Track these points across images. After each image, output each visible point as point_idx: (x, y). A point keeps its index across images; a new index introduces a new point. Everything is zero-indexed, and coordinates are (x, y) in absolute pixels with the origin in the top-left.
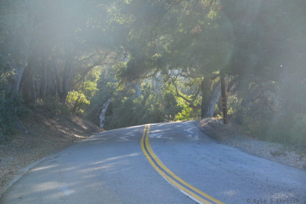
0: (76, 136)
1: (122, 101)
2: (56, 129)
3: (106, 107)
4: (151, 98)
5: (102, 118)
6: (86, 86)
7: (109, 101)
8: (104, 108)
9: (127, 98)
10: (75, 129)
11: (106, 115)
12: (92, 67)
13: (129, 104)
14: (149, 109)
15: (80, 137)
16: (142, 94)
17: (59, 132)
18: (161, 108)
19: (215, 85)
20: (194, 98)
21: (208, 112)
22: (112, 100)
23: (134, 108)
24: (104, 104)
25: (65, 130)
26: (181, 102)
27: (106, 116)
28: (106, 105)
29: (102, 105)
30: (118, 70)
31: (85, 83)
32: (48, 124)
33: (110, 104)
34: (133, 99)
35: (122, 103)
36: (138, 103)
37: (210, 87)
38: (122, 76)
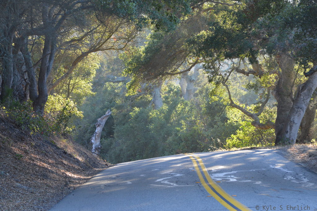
0: (69, 174)
1: (131, 113)
2: (33, 161)
3: (102, 123)
4: (180, 109)
5: (95, 142)
6: (73, 88)
7: (107, 113)
8: (99, 126)
9: (138, 108)
10: (65, 162)
12: (85, 54)
14: (177, 128)
15: (76, 176)
16: (164, 102)
17: (39, 166)
18: (200, 126)
19: (301, 88)
20: (259, 110)
21: (288, 133)
22: (113, 112)
23: (151, 127)
24: (99, 119)
25: (49, 164)
27: (101, 138)
28: (103, 121)
29: (95, 121)
30: (130, 60)
31: (72, 82)
32: (18, 152)
33: (108, 119)
34: (150, 111)
35: (130, 117)
36: (158, 118)
37: (292, 91)
38: (136, 70)
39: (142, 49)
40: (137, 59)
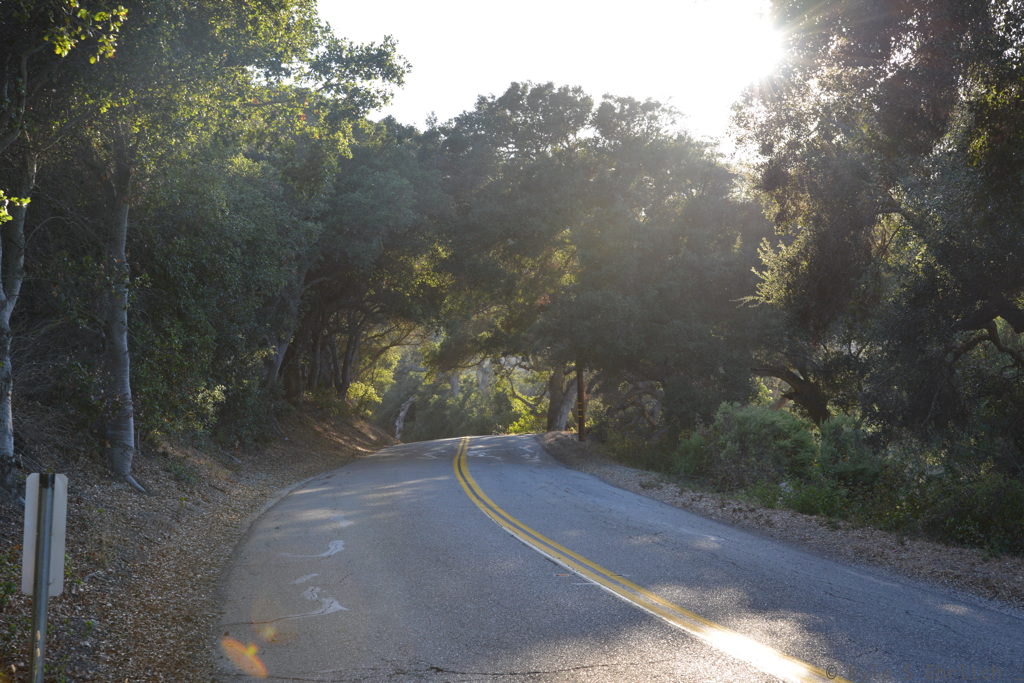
1: (430, 400)
2: (330, 437)
3: (405, 408)
4: (473, 398)
5: (399, 425)
6: (377, 376)
7: (410, 399)
8: (403, 410)
9: (438, 396)
11: (406, 420)
12: (387, 348)
13: (441, 405)
14: (470, 415)
16: (460, 391)
18: (489, 413)
19: (569, 384)
20: (538, 401)
21: (558, 422)
22: (415, 398)
23: (448, 412)
24: (403, 404)
26: (518, 405)
28: (406, 406)
29: (400, 406)
30: (427, 354)
31: (376, 371)
33: (412, 404)
34: (447, 398)
35: (429, 403)
36: (454, 405)
37: (562, 386)
38: (432, 363)
39: (438, 345)
40: (433, 353)
